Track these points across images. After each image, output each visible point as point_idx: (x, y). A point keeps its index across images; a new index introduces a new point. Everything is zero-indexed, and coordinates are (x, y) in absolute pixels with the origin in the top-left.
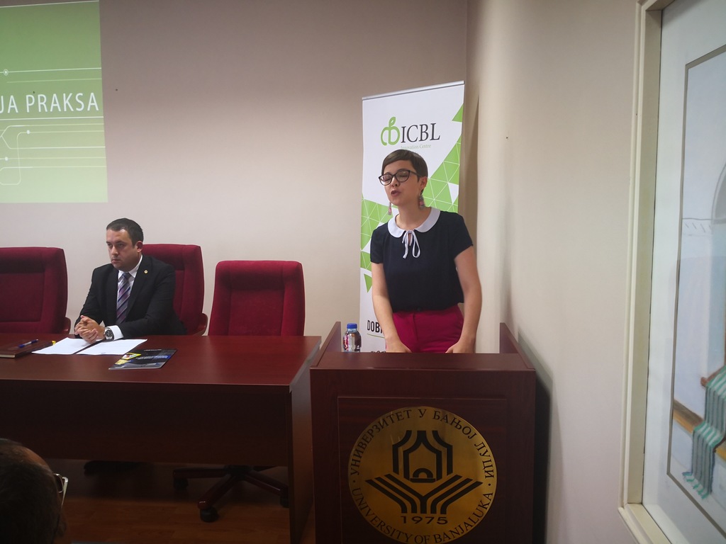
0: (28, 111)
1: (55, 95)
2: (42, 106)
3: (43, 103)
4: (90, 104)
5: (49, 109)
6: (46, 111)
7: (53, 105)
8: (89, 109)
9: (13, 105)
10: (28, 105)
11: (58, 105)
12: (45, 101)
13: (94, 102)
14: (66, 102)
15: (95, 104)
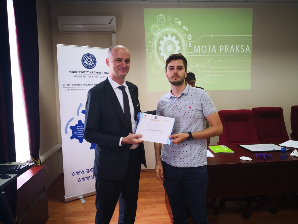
0: (220, 52)
1: (232, 46)
2: (226, 50)
3: (227, 49)
4: (247, 50)
5: (229, 51)
6: (228, 52)
7: (231, 50)
8: (246, 52)
9: (214, 49)
10: (221, 49)
11: (233, 50)
12: (228, 48)
13: (248, 49)
14: (237, 49)
15: (249, 50)
